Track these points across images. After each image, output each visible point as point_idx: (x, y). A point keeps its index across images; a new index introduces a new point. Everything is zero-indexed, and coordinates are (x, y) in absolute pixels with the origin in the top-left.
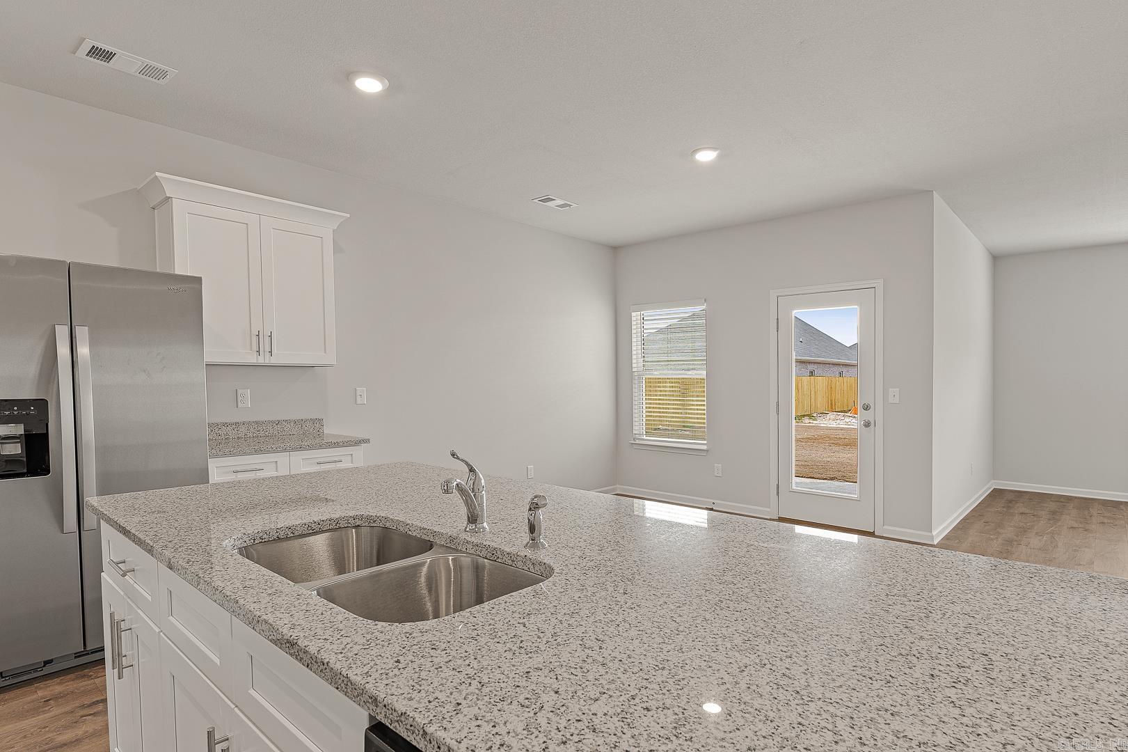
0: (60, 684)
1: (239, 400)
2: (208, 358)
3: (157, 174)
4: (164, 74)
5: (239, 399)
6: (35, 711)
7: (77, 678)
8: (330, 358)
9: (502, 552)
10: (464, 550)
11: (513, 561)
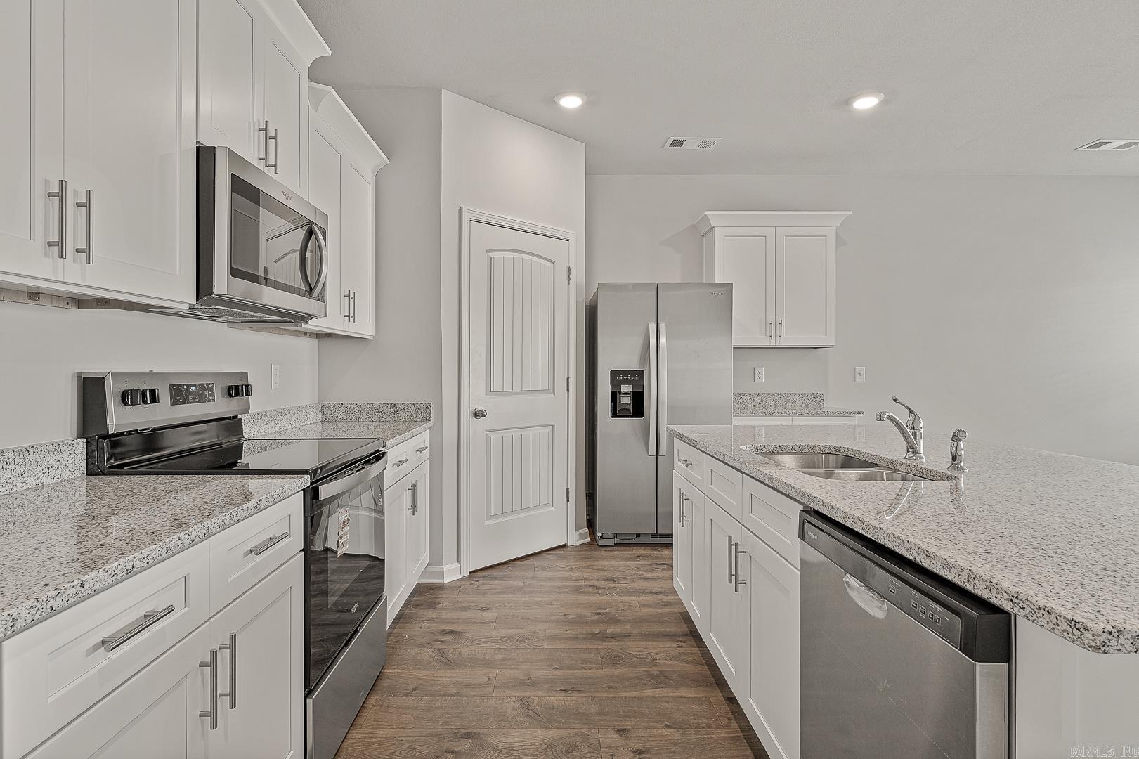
0: (644, 550)
1: (756, 376)
2: (735, 343)
3: (707, 212)
4: (713, 143)
5: (756, 374)
6: (633, 559)
7: (652, 549)
8: (831, 340)
9: (926, 469)
10: (900, 469)
11: (934, 476)
